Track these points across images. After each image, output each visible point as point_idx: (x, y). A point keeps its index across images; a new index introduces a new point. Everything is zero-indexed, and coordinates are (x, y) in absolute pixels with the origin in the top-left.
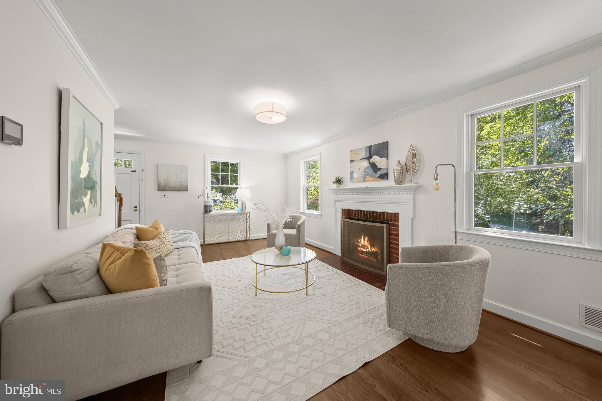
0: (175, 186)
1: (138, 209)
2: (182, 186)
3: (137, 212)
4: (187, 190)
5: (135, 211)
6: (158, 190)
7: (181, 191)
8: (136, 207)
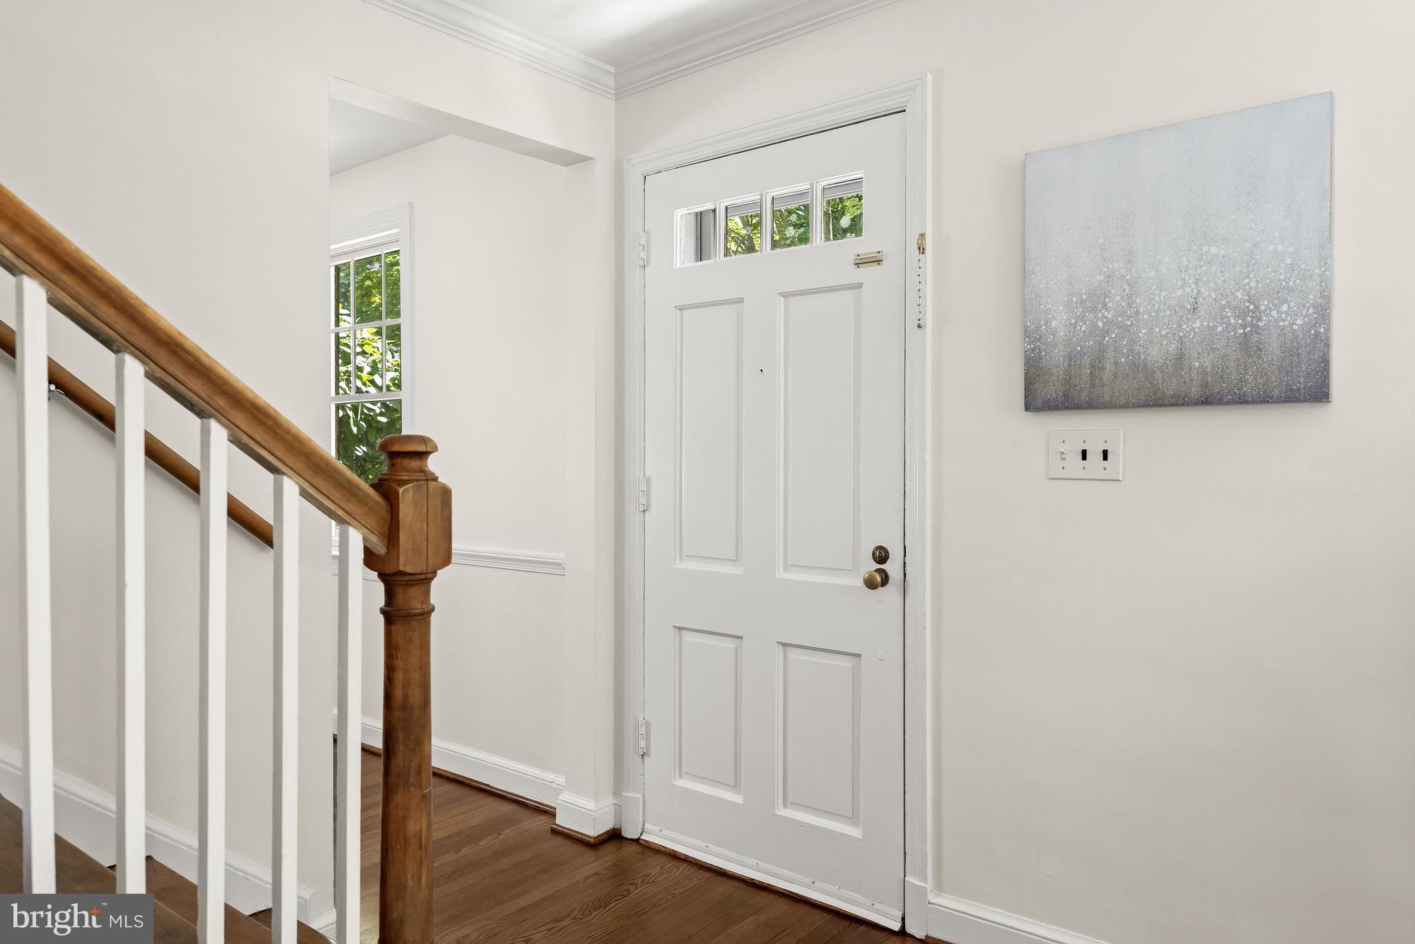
0: (1180, 358)
1: (893, 567)
2: (1249, 346)
3: (889, 593)
4: (1319, 393)
5: (871, 584)
6: (1027, 408)
7: (1242, 400)
8: (881, 556)
